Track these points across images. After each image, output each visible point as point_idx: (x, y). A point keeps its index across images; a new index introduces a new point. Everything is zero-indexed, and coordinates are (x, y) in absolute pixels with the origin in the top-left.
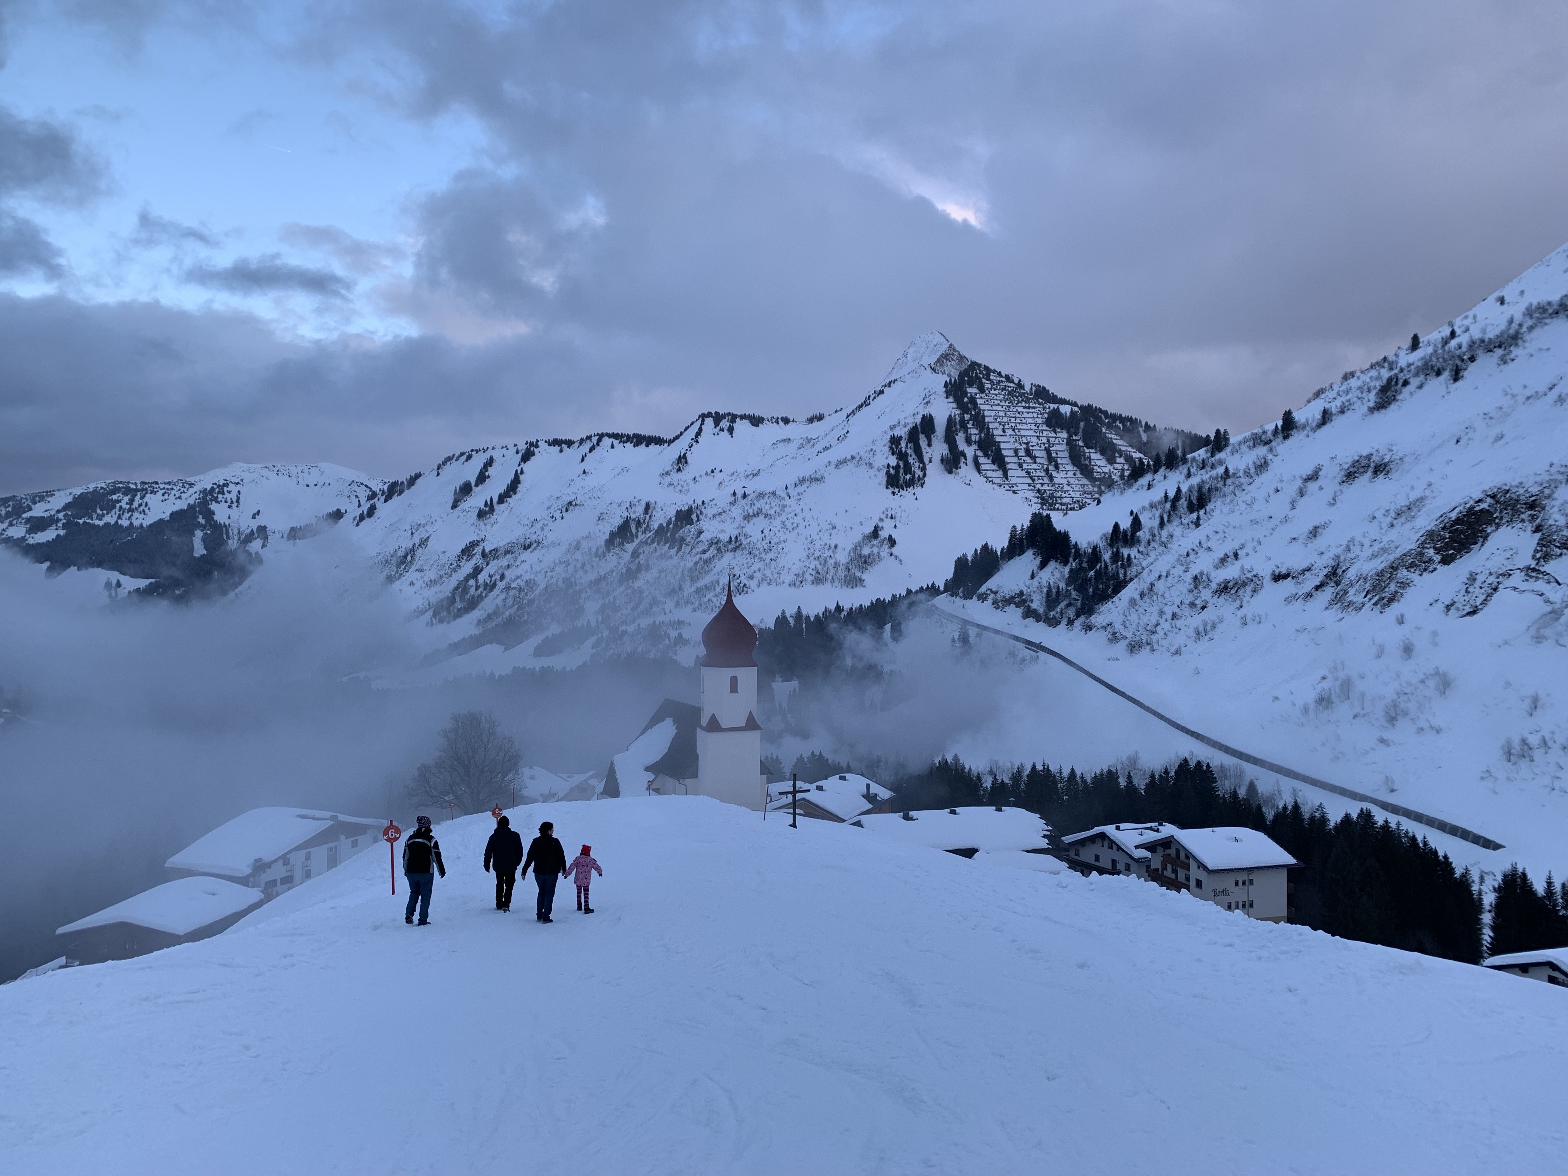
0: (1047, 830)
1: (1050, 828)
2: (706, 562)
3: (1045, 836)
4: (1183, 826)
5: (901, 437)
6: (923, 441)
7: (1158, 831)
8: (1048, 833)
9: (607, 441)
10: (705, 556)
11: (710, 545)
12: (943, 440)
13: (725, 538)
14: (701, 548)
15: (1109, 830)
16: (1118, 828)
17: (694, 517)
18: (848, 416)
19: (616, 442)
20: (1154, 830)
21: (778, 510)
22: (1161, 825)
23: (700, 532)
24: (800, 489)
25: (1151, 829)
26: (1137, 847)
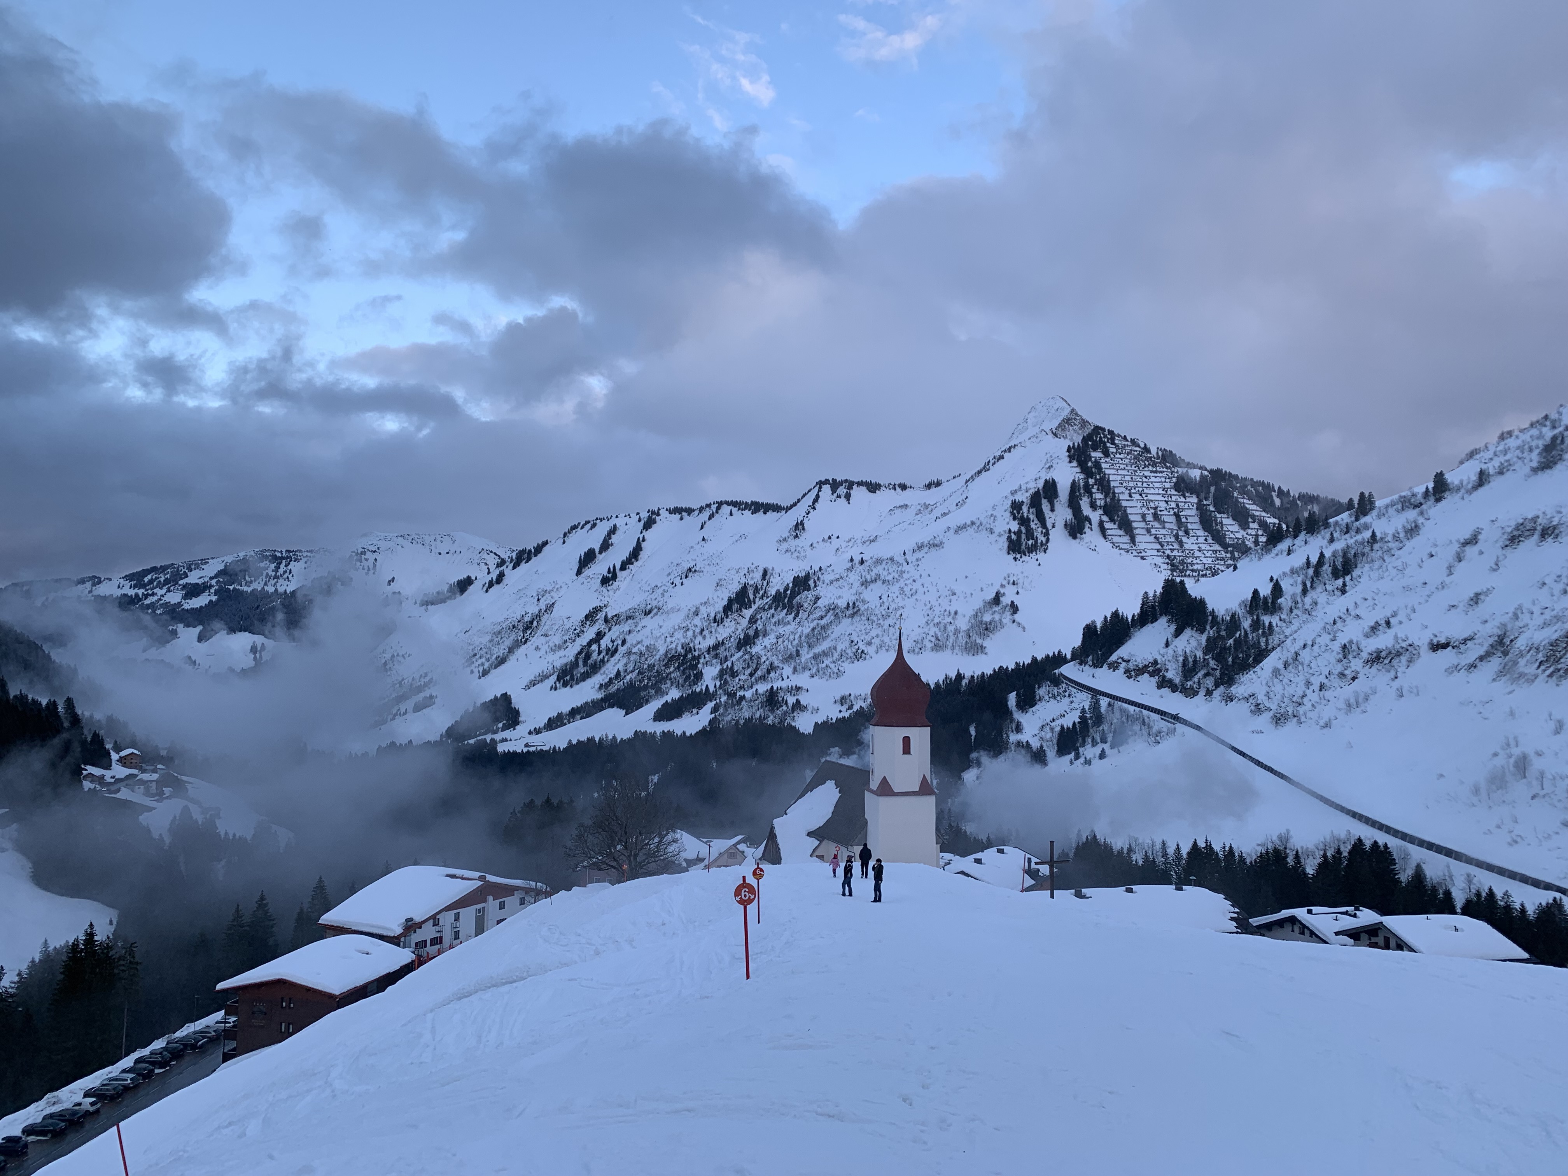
0: (1234, 912)
1: (1236, 910)
2: (824, 628)
3: (1232, 919)
4: (1384, 912)
5: (1022, 502)
6: (1045, 506)
7: (1355, 916)
8: (1236, 915)
9: (726, 509)
10: (822, 622)
11: (828, 611)
12: (1066, 505)
13: (842, 603)
14: (818, 614)
15: (1300, 913)
16: (1310, 912)
17: (811, 583)
18: (967, 481)
19: (735, 510)
20: (1350, 915)
21: (896, 576)
22: (1357, 909)
23: (818, 598)
24: (918, 555)
25: (1346, 913)
26: (1337, 934)
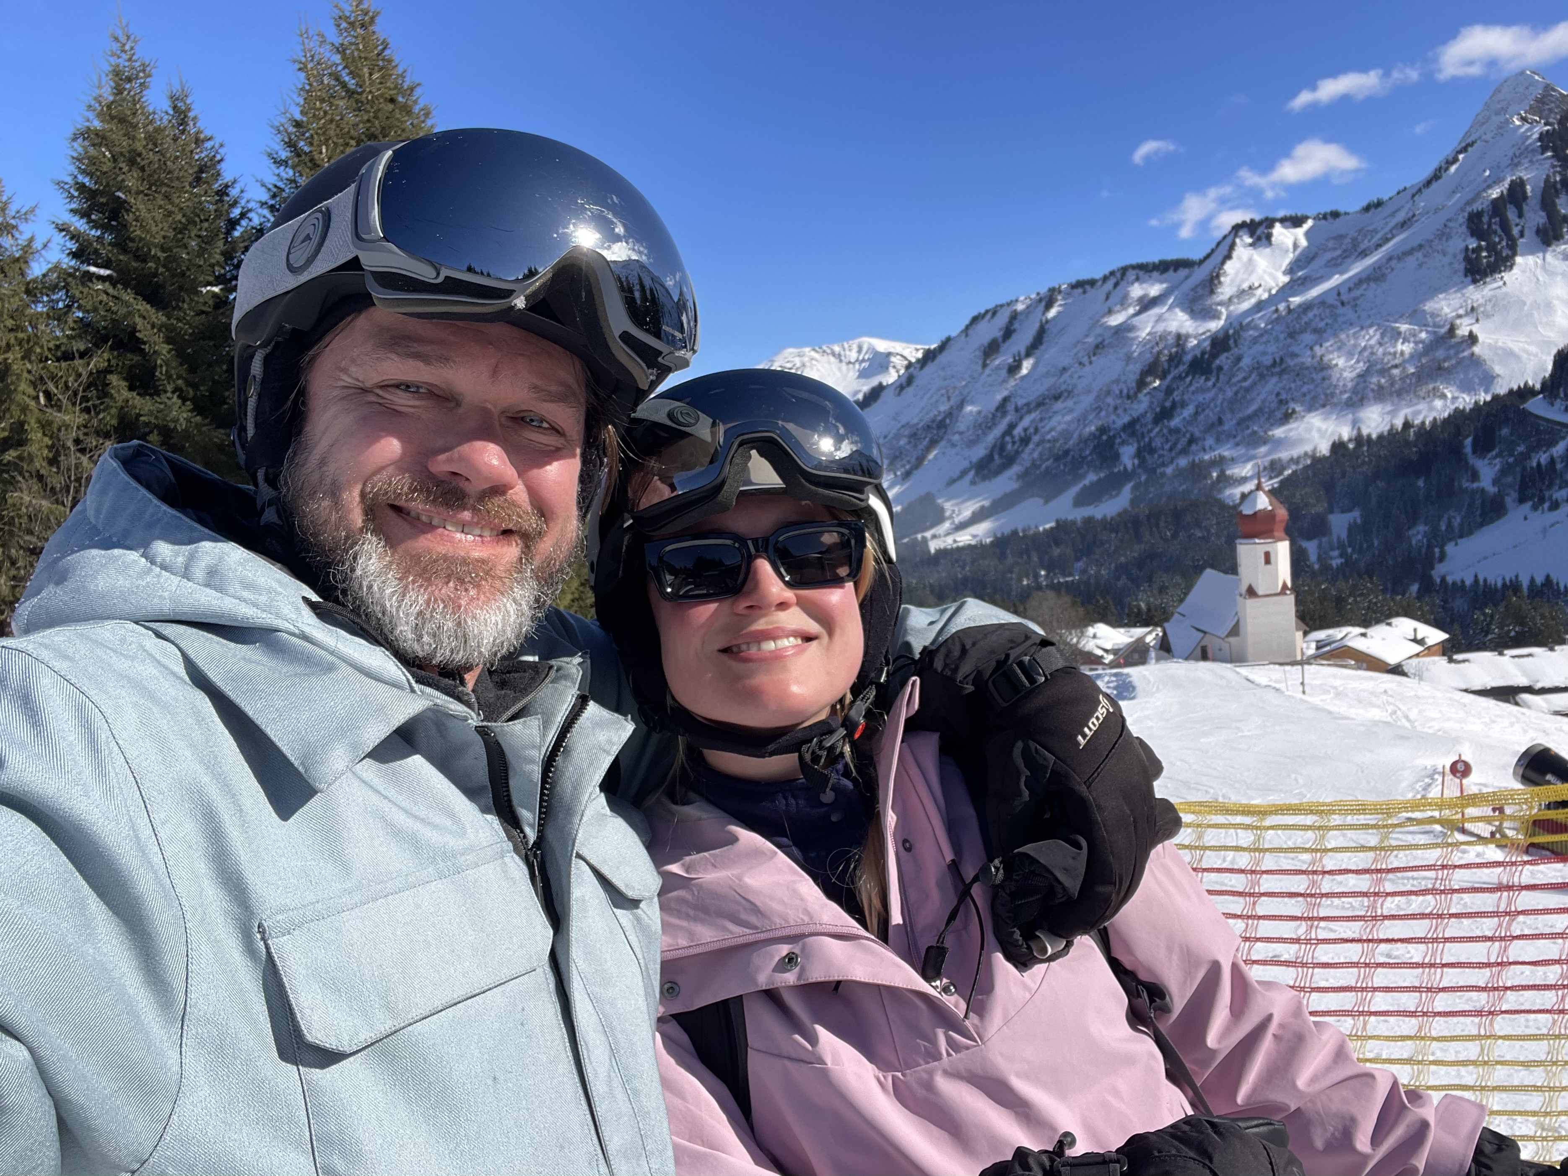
5: (1482, 211)
6: (1511, 214)
10: (1246, 384)
11: (1251, 372)
12: (1538, 207)
13: (1267, 361)
14: (1241, 376)
17: (1231, 342)
18: (1413, 196)
19: (1141, 273)
21: (1330, 321)
23: (1239, 359)
24: (1356, 293)
